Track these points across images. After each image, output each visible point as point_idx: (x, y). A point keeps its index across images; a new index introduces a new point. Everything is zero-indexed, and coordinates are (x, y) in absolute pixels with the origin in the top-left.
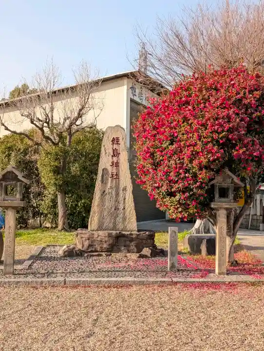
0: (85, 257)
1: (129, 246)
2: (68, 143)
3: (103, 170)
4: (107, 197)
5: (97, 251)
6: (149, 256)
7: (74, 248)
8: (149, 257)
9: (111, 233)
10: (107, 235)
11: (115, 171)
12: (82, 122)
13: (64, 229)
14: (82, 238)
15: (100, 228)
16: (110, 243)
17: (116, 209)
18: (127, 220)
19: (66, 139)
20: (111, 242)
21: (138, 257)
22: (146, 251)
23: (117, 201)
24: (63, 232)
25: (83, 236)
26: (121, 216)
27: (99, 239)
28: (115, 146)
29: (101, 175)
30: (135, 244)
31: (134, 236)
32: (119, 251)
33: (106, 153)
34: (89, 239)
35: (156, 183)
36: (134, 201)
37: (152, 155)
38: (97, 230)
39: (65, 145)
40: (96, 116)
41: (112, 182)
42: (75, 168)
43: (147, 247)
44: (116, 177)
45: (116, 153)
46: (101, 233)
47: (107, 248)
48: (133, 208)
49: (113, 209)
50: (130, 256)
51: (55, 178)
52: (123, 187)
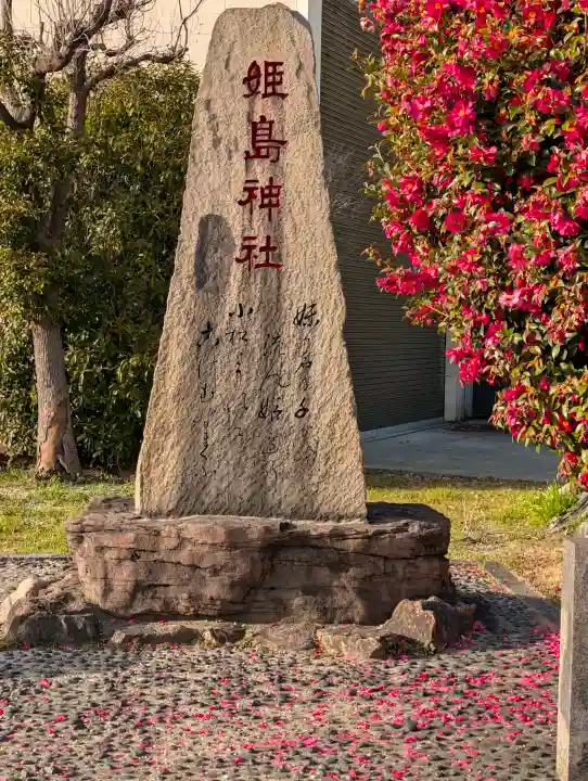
0: (114, 648)
1: (327, 591)
2: (70, 122)
3: (204, 224)
4: (225, 357)
5: (176, 616)
6: (426, 640)
7: (66, 598)
8: (427, 654)
9: (242, 531)
10: (221, 537)
11: (259, 231)
12: (130, 37)
13: (58, 471)
14: (101, 549)
15: (190, 501)
16: (237, 574)
17: (269, 411)
18: (320, 466)
19: (63, 103)
20: (242, 568)
21: (375, 655)
22: (413, 618)
23: (270, 375)
24: (53, 487)
25: (107, 540)
26: (289, 445)
27: (184, 556)
28: (263, 107)
29: (192, 250)
30: (356, 584)
31: (351, 544)
32: (279, 612)
33: (216, 142)
34: (134, 556)
35: (510, 290)
36: (355, 374)
37: (488, 115)
38: (176, 512)
39: (58, 130)
40: (185, 15)
41: (246, 281)
42: (103, 228)
43: (413, 598)
44: (267, 257)
45: (265, 143)
46: (192, 526)
47: (223, 601)
48: (348, 408)
49: (253, 412)
50: (336, 645)
51: (17, 268)
52: (298, 306)
